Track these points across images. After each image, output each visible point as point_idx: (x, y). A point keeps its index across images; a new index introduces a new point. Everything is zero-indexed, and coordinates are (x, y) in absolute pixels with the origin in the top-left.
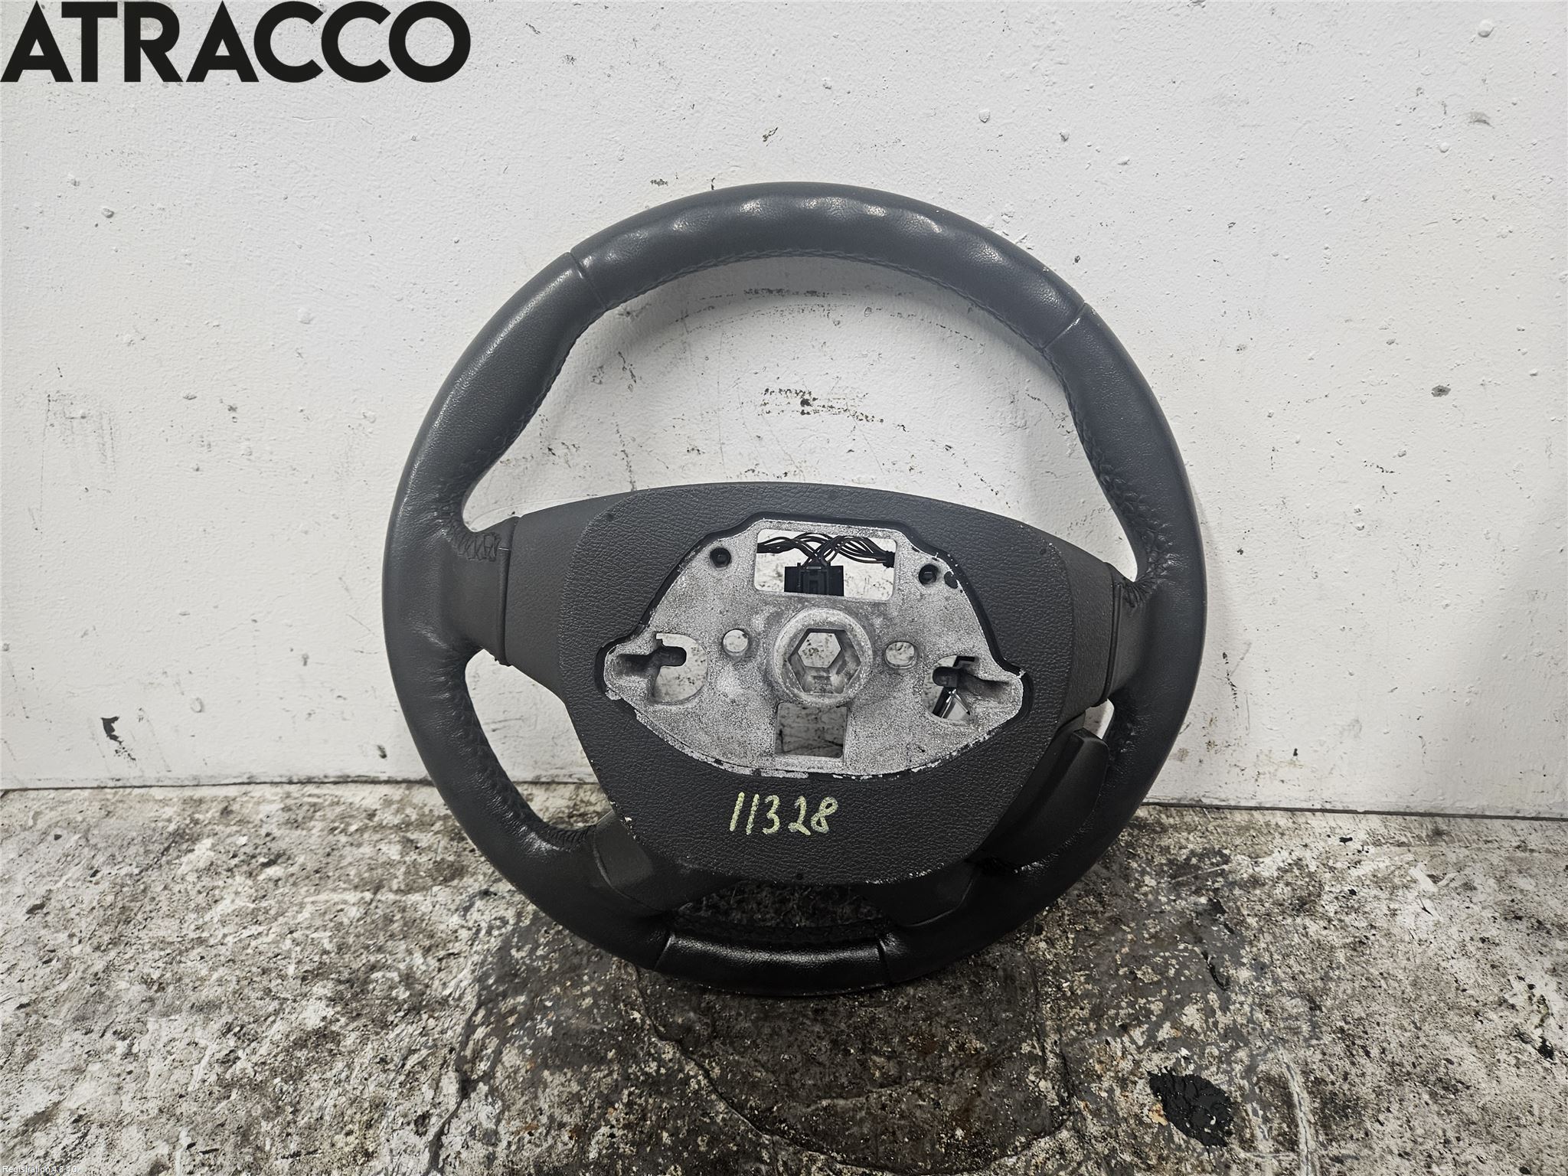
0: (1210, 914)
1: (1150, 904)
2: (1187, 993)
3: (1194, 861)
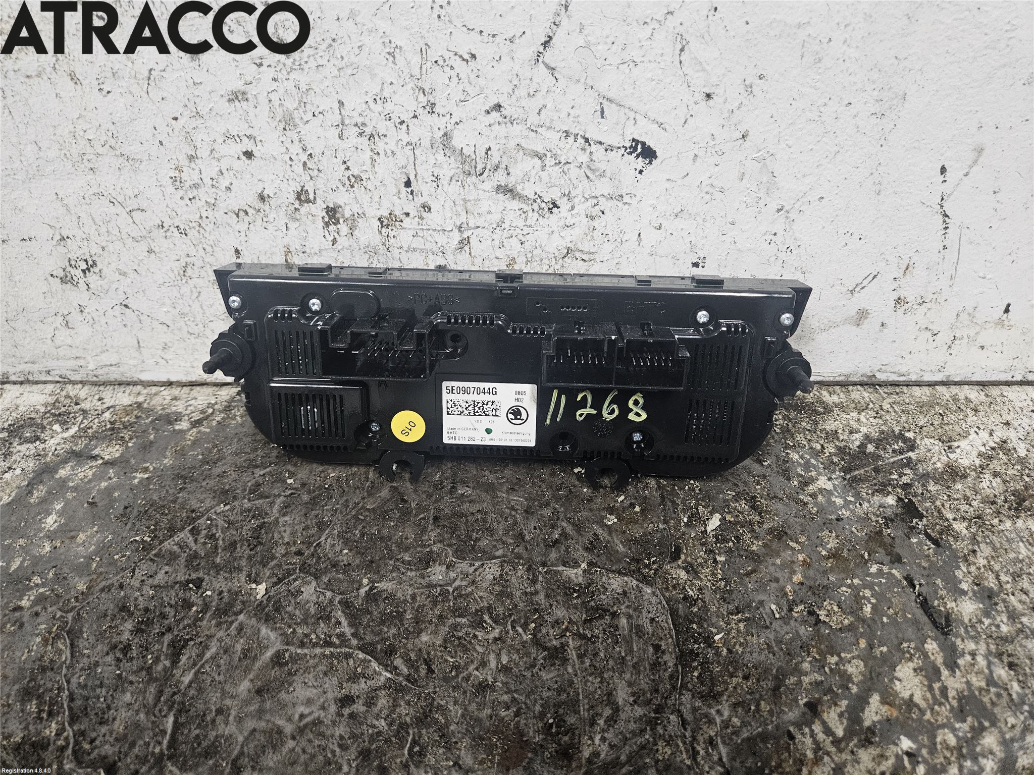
0: (903, 520)
1: (821, 510)
2: (896, 642)
3: (870, 448)
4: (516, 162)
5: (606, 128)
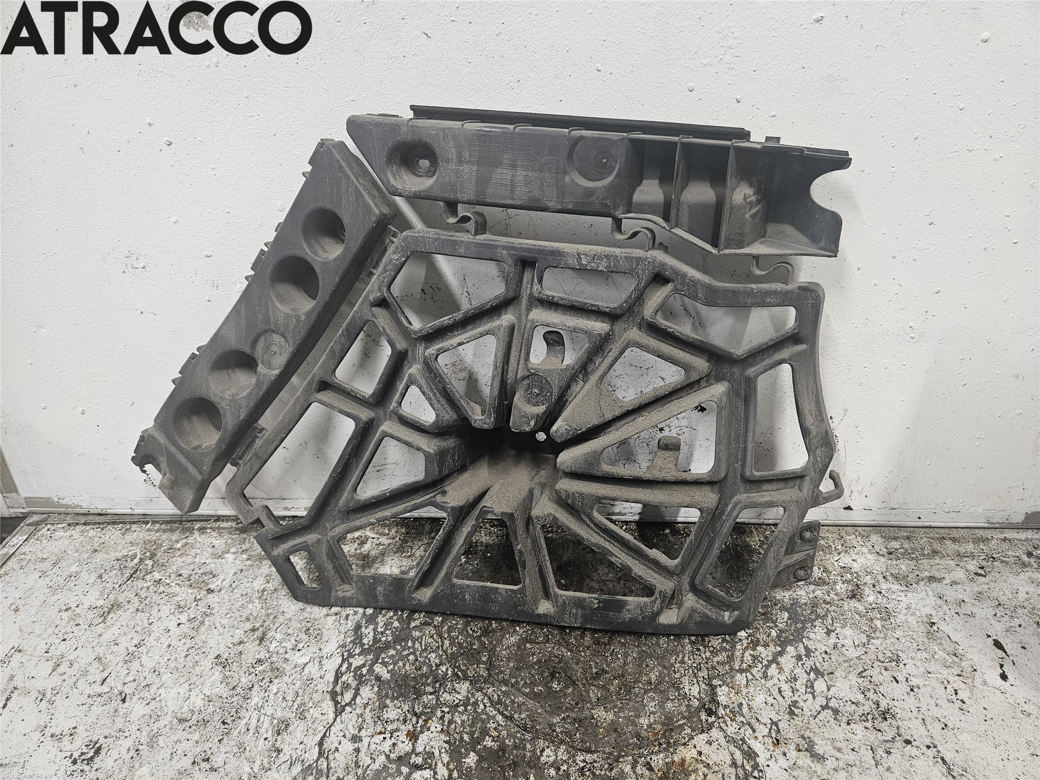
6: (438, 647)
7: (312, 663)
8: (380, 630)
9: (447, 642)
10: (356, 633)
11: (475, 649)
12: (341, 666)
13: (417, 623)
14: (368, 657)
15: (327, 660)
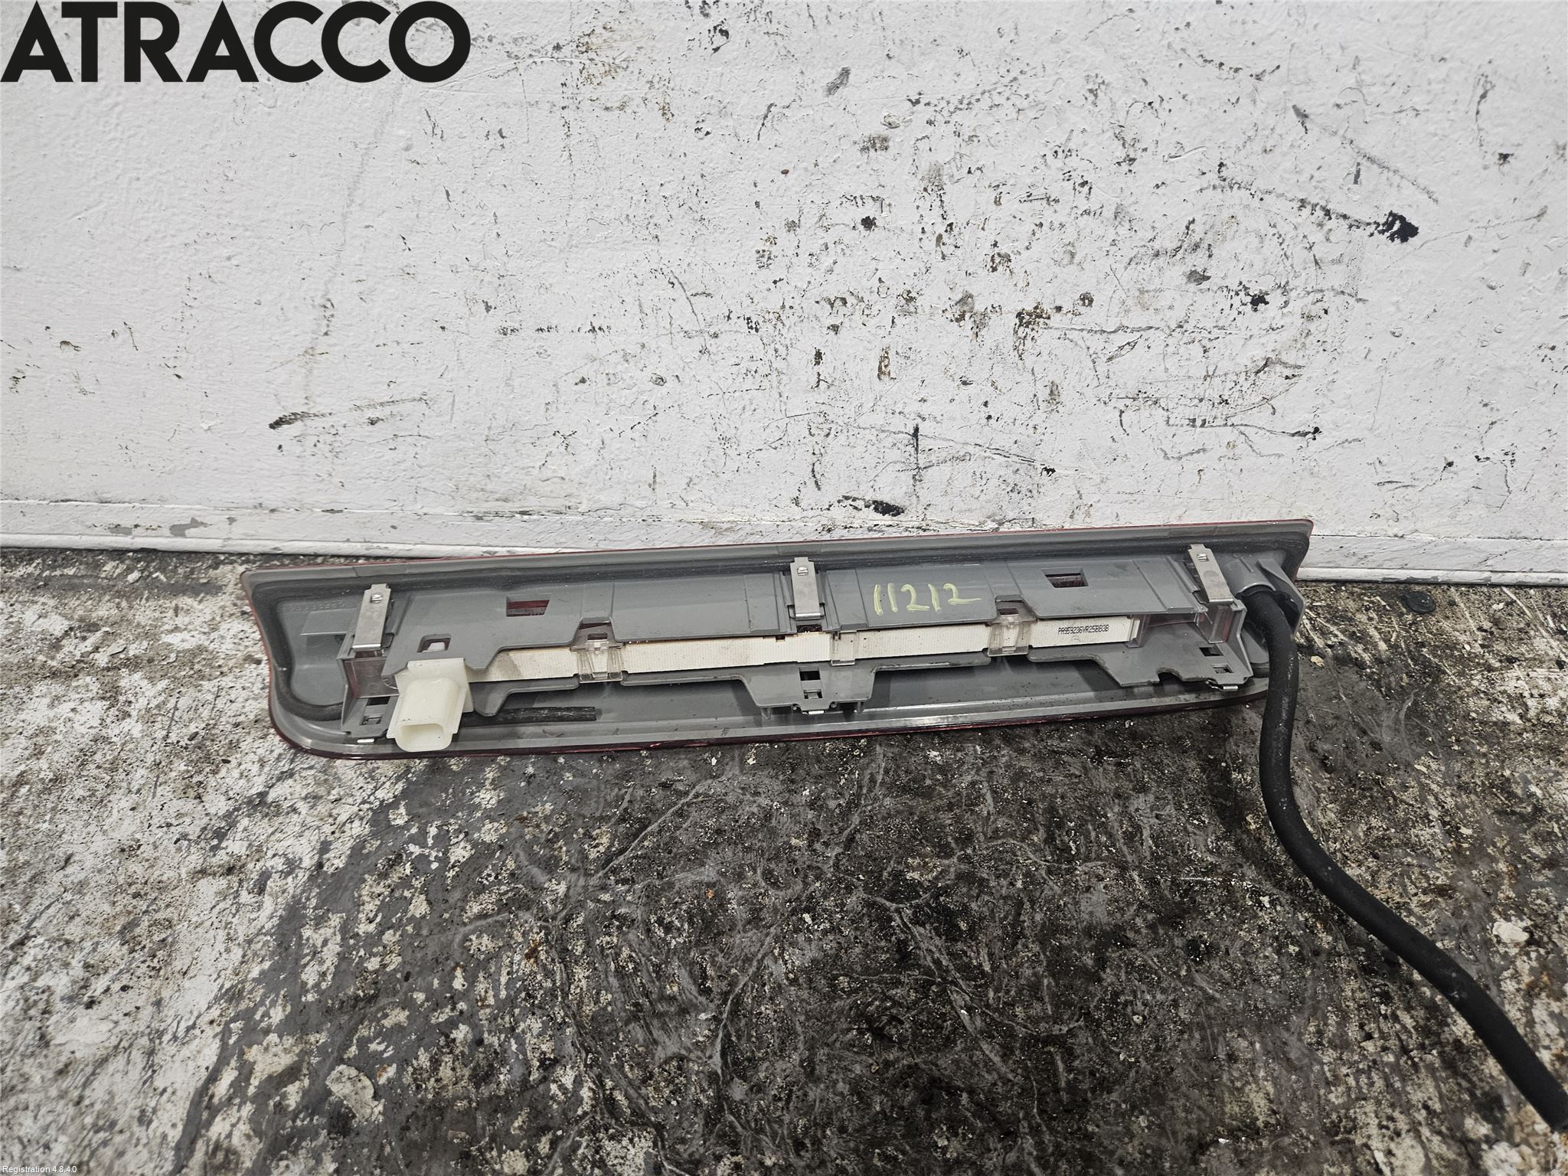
4: (1225, 239)
5: (1357, 197)
6: (552, 993)
7: (121, 1059)
8: (364, 928)
9: (580, 973)
10: (283, 945)
11: (672, 999)
12: (213, 1077)
13: (487, 902)
14: (312, 1039)
15: (172, 1049)
